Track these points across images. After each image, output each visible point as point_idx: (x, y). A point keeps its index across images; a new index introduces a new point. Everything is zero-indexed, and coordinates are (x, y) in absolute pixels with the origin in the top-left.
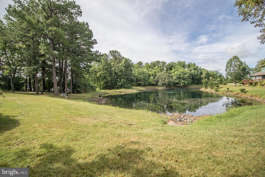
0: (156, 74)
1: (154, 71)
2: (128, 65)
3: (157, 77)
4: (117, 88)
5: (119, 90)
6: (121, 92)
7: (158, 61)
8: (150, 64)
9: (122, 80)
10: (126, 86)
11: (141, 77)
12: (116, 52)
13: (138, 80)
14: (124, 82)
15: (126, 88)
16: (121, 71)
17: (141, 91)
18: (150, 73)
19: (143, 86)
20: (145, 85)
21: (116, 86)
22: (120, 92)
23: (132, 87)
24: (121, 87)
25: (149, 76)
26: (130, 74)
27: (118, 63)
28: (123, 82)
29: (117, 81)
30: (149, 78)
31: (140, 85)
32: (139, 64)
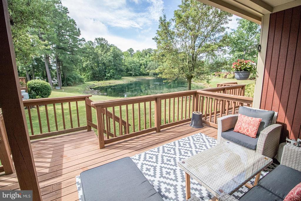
0: (148, 63)
1: (145, 59)
2: (117, 55)
3: (148, 67)
4: (107, 79)
5: (108, 81)
6: (111, 83)
7: (150, 49)
8: (142, 52)
9: (111, 71)
10: (115, 77)
11: (131, 67)
12: (102, 39)
13: (128, 70)
14: (113, 73)
15: (116, 79)
16: (110, 61)
17: (131, 82)
18: (141, 62)
19: (133, 76)
20: (136, 75)
21: (105, 77)
22: (110, 84)
23: (122, 77)
24: (111, 78)
25: (141, 65)
26: (119, 64)
27: (106, 52)
28: (112, 73)
29: (106, 72)
30: (140, 67)
31: (131, 75)
32: (130, 51)
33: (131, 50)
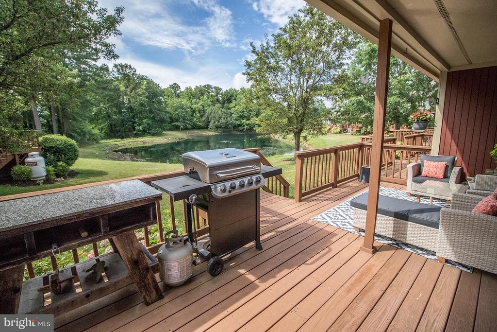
0: (205, 108)
1: (201, 103)
2: (154, 93)
3: (206, 115)
4: (136, 136)
5: (140, 139)
6: (146, 143)
7: (208, 85)
8: (193, 90)
9: (144, 121)
10: (152, 132)
11: (178, 115)
12: (126, 66)
13: (172, 120)
14: (148, 124)
15: (153, 135)
16: (142, 105)
17: (181, 140)
18: (194, 106)
19: (182, 130)
20: (186, 129)
21: (134, 132)
22: (144, 143)
23: (164, 132)
24: (144, 133)
25: (194, 112)
26: (159, 110)
27: (134, 88)
28: (146, 125)
29: (134, 123)
30: (192, 116)
31: (177, 128)
32: (173, 88)
33: (175, 87)
